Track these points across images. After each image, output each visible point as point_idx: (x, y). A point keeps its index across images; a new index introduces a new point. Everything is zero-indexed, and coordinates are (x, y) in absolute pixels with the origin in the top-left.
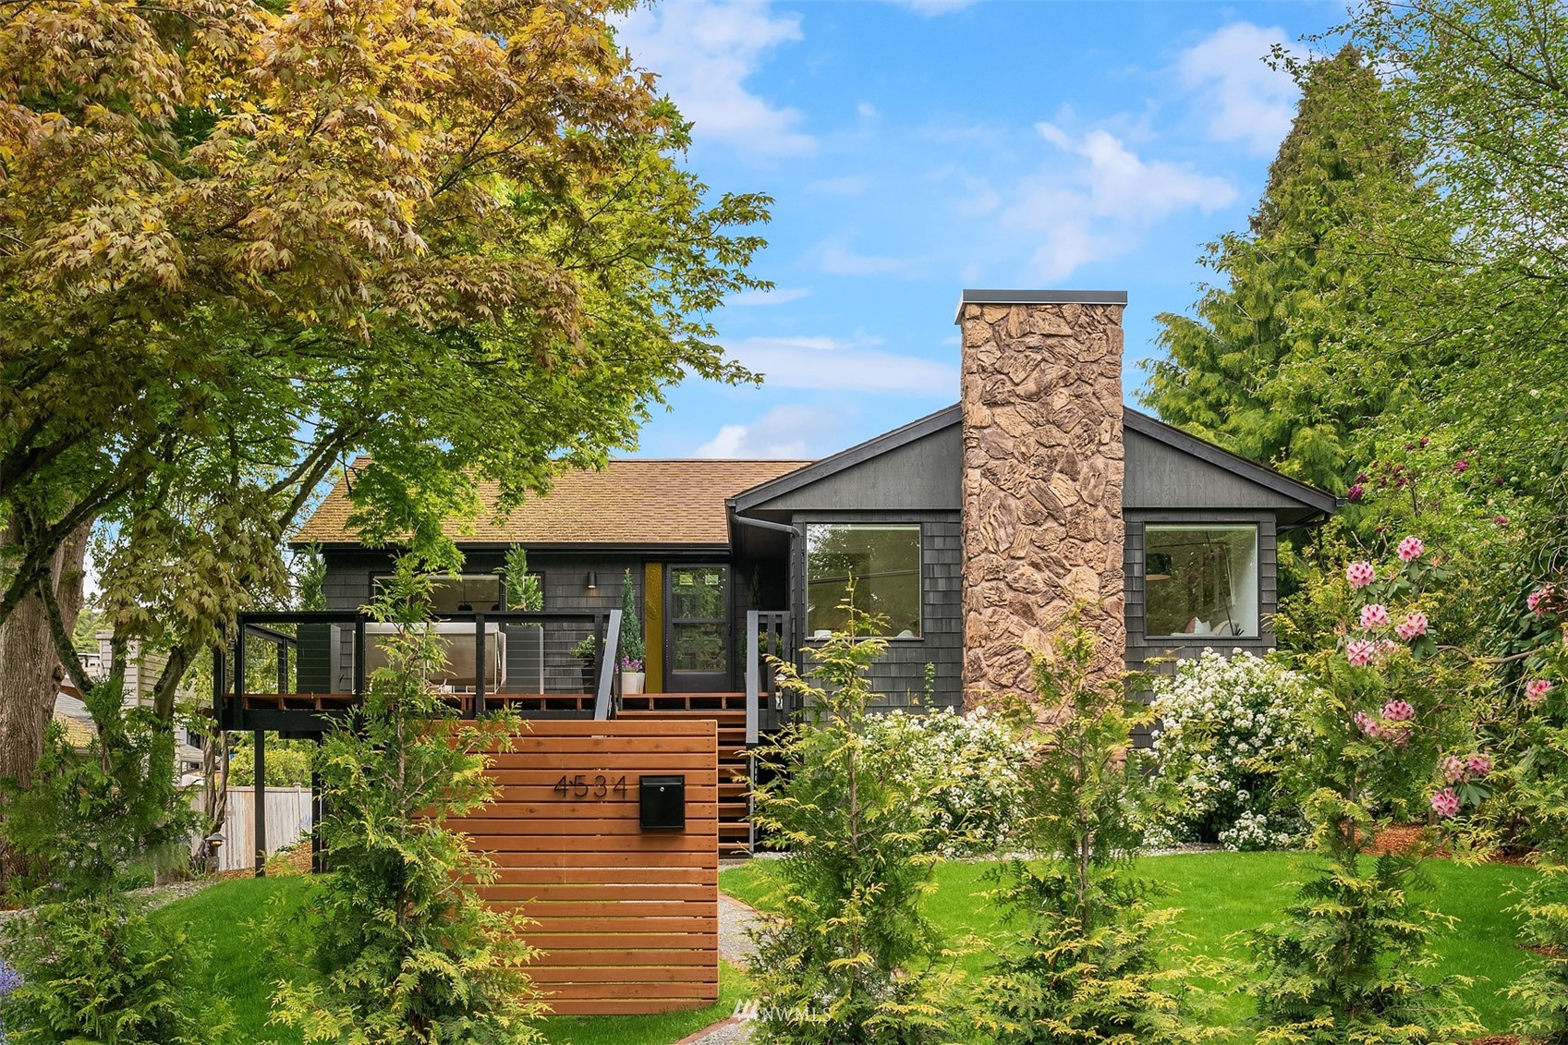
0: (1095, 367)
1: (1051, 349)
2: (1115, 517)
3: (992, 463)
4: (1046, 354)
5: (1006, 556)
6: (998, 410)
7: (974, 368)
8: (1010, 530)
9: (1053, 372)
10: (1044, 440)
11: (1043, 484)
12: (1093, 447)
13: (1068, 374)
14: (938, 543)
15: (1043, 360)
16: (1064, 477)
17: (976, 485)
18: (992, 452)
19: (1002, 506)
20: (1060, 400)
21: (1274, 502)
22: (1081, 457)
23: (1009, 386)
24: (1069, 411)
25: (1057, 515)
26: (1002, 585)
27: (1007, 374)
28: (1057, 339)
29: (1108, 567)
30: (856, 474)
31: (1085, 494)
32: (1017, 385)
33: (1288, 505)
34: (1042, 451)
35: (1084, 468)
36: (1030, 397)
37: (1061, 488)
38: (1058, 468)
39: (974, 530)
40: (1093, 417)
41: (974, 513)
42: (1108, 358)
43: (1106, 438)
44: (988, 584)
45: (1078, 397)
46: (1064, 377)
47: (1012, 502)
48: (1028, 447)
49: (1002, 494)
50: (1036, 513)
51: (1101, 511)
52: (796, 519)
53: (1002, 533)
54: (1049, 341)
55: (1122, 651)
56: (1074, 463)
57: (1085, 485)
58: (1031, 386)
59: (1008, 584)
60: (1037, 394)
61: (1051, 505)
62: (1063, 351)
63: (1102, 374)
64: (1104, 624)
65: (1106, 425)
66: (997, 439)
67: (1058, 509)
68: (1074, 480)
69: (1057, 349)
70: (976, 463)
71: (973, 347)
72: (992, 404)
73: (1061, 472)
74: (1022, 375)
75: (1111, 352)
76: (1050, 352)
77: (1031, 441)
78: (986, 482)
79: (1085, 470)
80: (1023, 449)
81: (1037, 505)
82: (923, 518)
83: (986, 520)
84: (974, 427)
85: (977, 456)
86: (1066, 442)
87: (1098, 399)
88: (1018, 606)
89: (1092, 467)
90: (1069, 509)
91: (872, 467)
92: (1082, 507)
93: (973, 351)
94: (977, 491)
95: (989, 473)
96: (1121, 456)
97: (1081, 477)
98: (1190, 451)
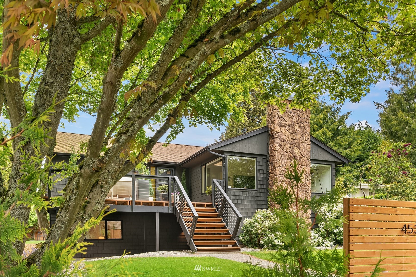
0: (304, 119)
1: (294, 113)
2: (308, 160)
3: (281, 142)
4: (293, 114)
5: (284, 168)
6: (282, 128)
7: (276, 116)
8: (285, 161)
9: (295, 119)
10: (293, 138)
11: (293, 150)
12: (304, 141)
14: (261, 164)
15: (292, 116)
16: (297, 148)
17: (277, 148)
18: (281, 139)
19: (283, 154)
20: (296, 127)
21: (336, 160)
22: (301, 143)
23: (284, 122)
24: (298, 130)
25: (296, 158)
26: (283, 176)
27: (284, 118)
28: (295, 111)
29: (307, 173)
30: (241, 142)
31: (302, 153)
32: (286, 122)
33: (339, 161)
34: (292, 140)
35: (302, 146)
36: (289, 126)
37: (296, 150)
38: (296, 145)
39: (276, 160)
40: (304, 133)
41: (276, 155)
42: (307, 117)
43: (307, 139)
44: (280, 175)
45: (300, 127)
46: (297, 121)
47: (285, 153)
48: (289, 139)
49: (283, 151)
50: (291, 157)
51: (305, 158)
52: (225, 154)
53: (283, 162)
54: (294, 111)
55: (311, 195)
56: (300, 144)
57: (302, 151)
58: (290, 123)
59: (285, 176)
60: (291, 125)
61: (295, 155)
62: (297, 114)
63: (305, 122)
64: (306, 188)
65: (307, 135)
66: (282, 136)
68: (299, 149)
69: (296, 113)
70: (277, 142)
71: (276, 110)
72: (281, 126)
73: (296, 147)
74: (288, 119)
75: (307, 116)
76: (294, 114)
77: (290, 137)
78: (279, 147)
79: (302, 147)
80: (288, 139)
81: (292, 155)
82: (257, 157)
83: (279, 158)
84: (276, 132)
85: (277, 140)
86: (298, 139)
87: (305, 128)
88: (287, 182)
89: (303, 146)
90: (298, 157)
91: (245, 141)
92: (301, 157)
94: (277, 150)
95: (280, 145)
96: (310, 144)
97: (301, 149)
98: (319, 145)
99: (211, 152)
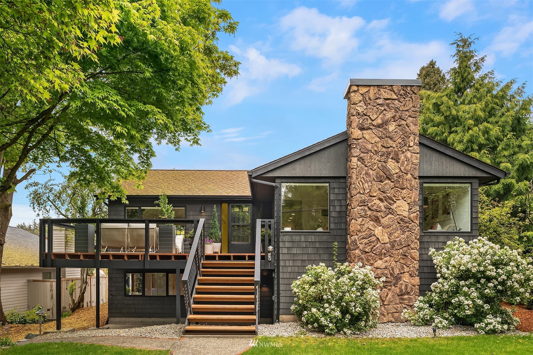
0: (407, 113)
1: (388, 105)
2: (415, 178)
3: (362, 155)
4: (386, 107)
5: (368, 195)
6: (365, 132)
7: (355, 113)
8: (370, 184)
9: (389, 115)
10: (385, 145)
11: (384, 164)
12: (406, 148)
13: (395, 116)
14: (336, 191)
15: (385, 110)
16: (393, 161)
17: (355, 164)
18: (362, 150)
19: (367, 174)
20: (392, 127)
21: (479, 174)
22: (400, 152)
23: (370, 121)
24: (396, 132)
25: (390, 177)
26: (366, 208)
27: (369, 116)
28: (390, 101)
29: (412, 200)
30: (302, 161)
31: (402, 168)
32: (373, 121)
33: (484, 175)
34: (384, 149)
35: (402, 157)
36: (379, 126)
37: (391, 165)
38: (391, 157)
39: (354, 184)
40: (406, 135)
41: (354, 176)
42: (413, 109)
43: (412, 144)
44: (360, 208)
45: (399, 126)
46: (393, 117)
47: (371, 172)
48: (378, 148)
49: (366, 168)
50: (381, 176)
51: (409, 176)
52: (277, 181)
53: (366, 185)
54: (387, 102)
55: (418, 237)
56: (398, 155)
57: (402, 165)
58: (379, 121)
59: (369, 208)
60: (382, 124)
61: (388, 173)
62: (393, 106)
63: (410, 116)
64: (410, 225)
65: (412, 138)
66: (364, 144)
67: (391, 175)
68: (398, 162)
69: (391, 105)
70: (355, 154)
71: (354, 104)
72: (362, 129)
73: (392, 159)
74: (375, 116)
75: (414, 107)
76: (388, 106)
77: (379, 145)
78: (359, 163)
79: (403, 158)
80: (376, 149)
81: (382, 173)
82: (330, 181)
83: (359, 179)
84: (355, 139)
85: (356, 152)
86: (394, 146)
87: (408, 127)
88: (373, 217)
89: (405, 157)
90: (395, 175)
91: (309, 158)
92: (401, 174)
93: (354, 106)
94: (355, 167)
95: (361, 159)
96: (418, 151)
97: (401, 161)
98: (444, 152)
99: (254, 180)
